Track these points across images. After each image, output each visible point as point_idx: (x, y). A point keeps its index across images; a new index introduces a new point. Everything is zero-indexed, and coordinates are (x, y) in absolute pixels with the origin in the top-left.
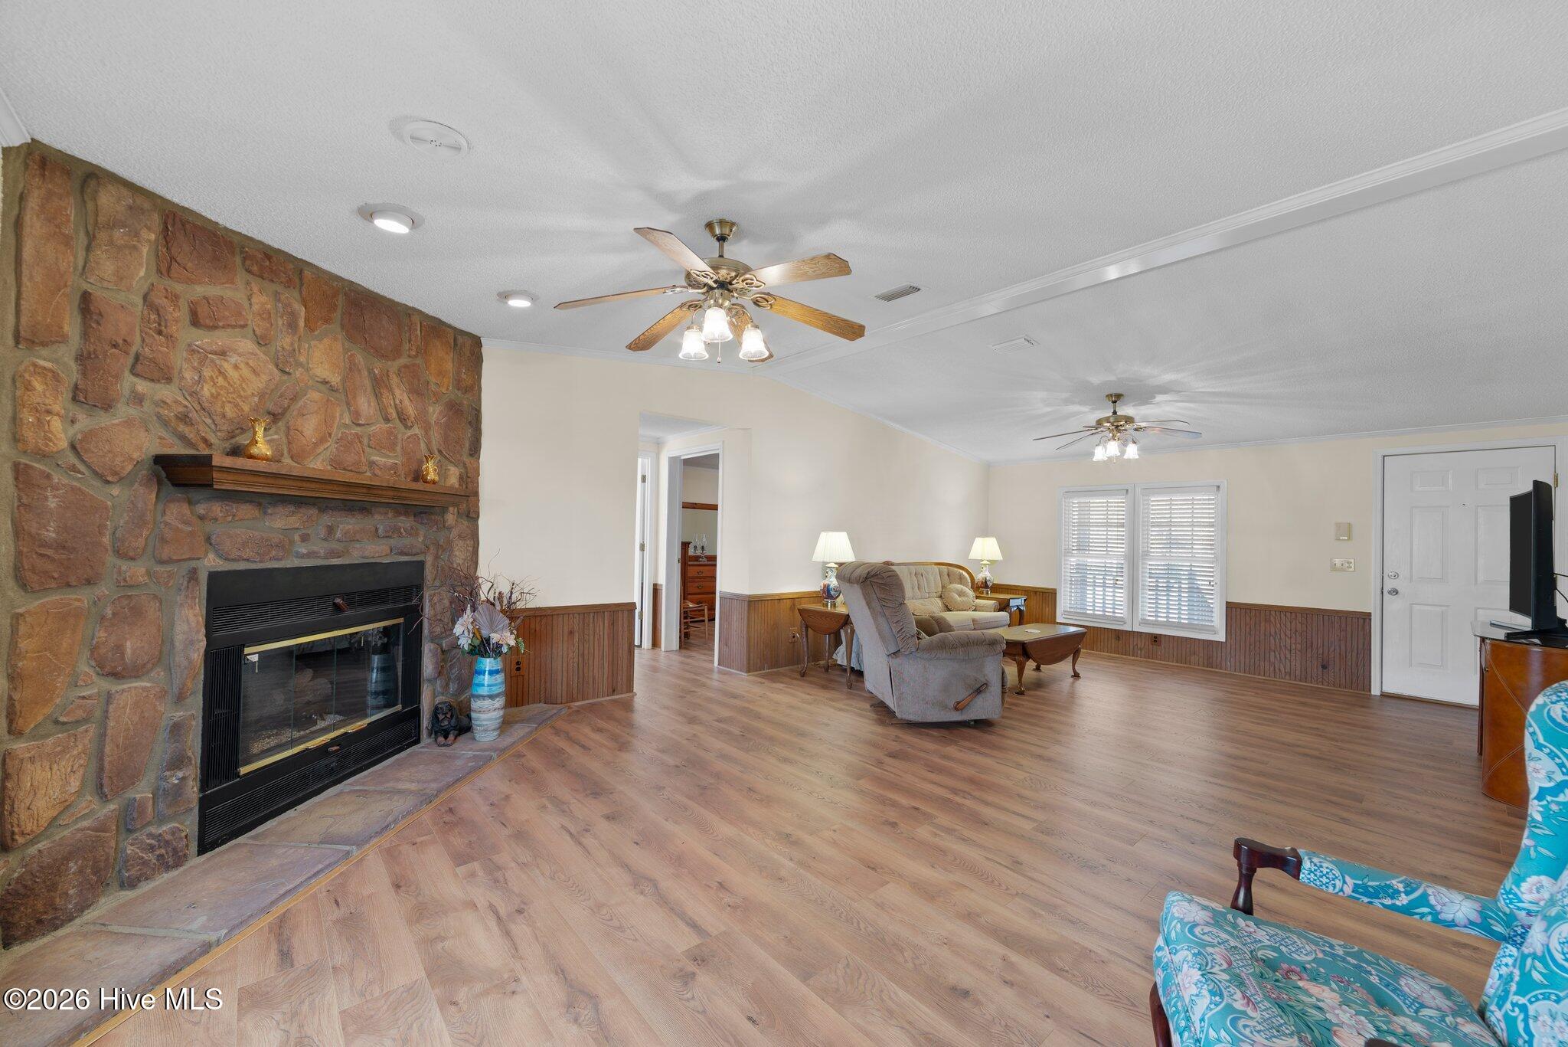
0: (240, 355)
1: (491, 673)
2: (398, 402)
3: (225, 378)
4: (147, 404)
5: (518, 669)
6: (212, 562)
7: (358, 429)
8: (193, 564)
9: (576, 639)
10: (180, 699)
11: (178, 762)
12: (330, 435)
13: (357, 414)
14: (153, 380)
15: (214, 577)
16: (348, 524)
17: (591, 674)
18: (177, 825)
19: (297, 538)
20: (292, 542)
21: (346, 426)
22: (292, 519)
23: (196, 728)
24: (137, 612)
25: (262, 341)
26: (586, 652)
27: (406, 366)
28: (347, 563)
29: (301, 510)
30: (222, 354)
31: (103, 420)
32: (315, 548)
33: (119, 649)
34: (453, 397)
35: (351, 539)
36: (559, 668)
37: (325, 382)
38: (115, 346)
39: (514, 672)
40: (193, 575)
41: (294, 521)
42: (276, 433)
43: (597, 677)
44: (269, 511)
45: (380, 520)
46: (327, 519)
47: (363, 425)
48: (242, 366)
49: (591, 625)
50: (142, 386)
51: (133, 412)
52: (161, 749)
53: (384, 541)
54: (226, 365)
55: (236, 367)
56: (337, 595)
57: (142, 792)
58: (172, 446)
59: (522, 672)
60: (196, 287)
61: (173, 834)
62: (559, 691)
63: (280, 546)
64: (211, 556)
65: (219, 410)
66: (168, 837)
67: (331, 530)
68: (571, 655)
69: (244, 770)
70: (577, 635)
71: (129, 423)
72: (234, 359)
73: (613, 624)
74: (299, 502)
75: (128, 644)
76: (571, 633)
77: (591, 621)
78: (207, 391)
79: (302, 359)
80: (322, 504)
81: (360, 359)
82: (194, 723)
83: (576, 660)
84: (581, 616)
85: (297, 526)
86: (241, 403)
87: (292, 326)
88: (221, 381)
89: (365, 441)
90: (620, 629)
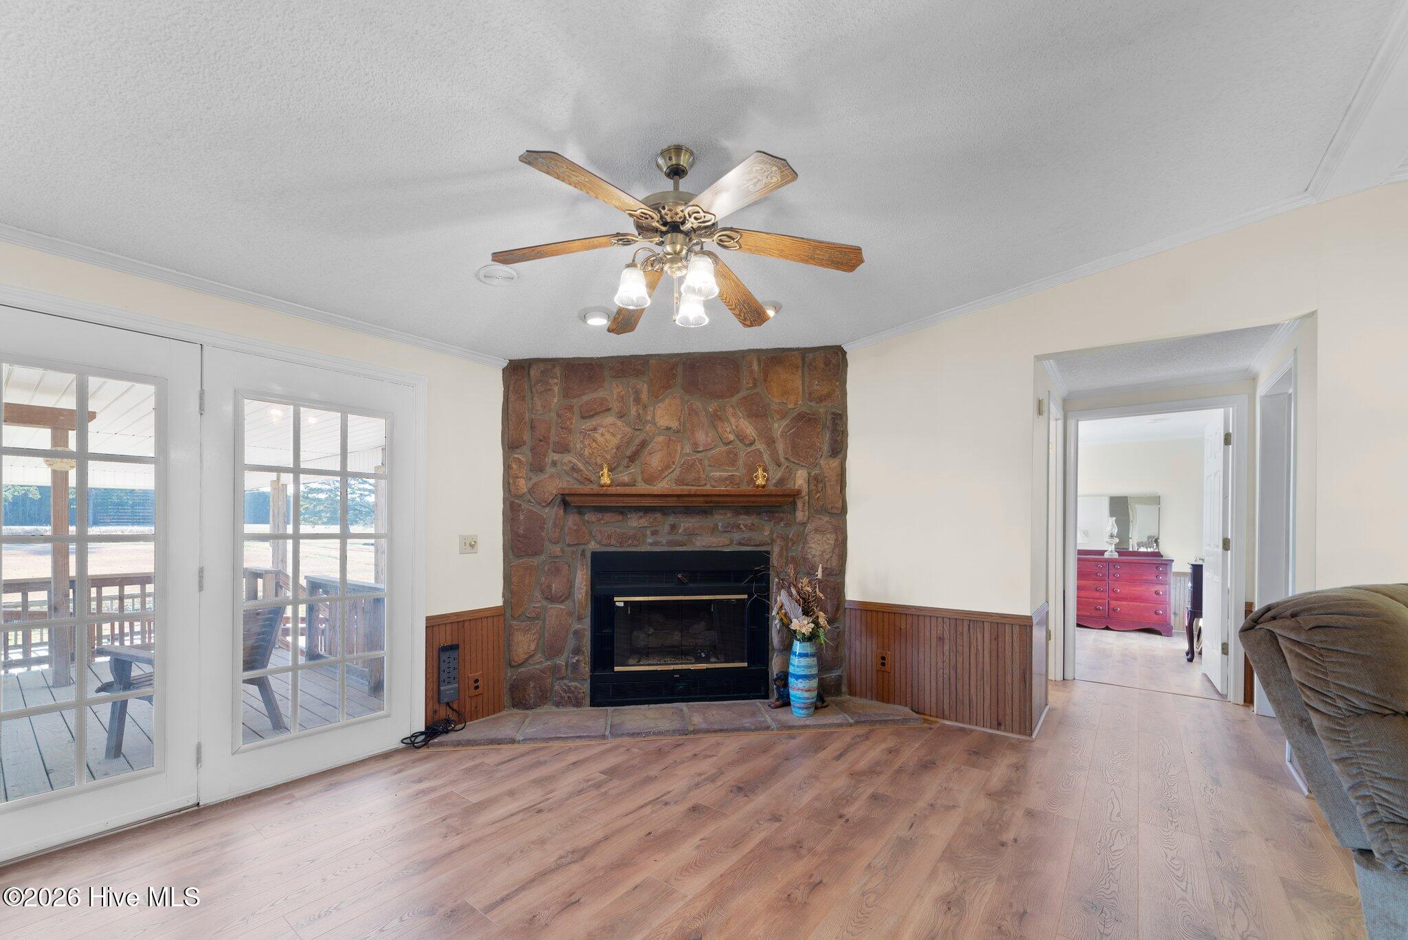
0: (605, 427)
1: (801, 655)
2: (734, 428)
3: (596, 443)
4: (559, 465)
5: (883, 664)
6: (593, 546)
7: (699, 455)
8: (582, 547)
9: (947, 648)
10: (580, 618)
11: (577, 651)
12: (674, 463)
13: (695, 445)
14: (561, 453)
15: (595, 555)
16: (687, 523)
17: (966, 693)
18: (578, 685)
19: (648, 532)
20: (645, 535)
21: (688, 455)
22: (641, 521)
23: (588, 634)
24: (557, 570)
25: (621, 415)
26: (959, 665)
27: (745, 398)
28: (690, 550)
29: (648, 515)
30: (595, 429)
31: (543, 477)
32: (661, 539)
33: (549, 587)
34: (804, 409)
35: (691, 534)
36: (927, 678)
37: (668, 429)
38: (541, 441)
39: (880, 666)
40: (583, 553)
41: (644, 522)
42: (634, 468)
43: (974, 699)
44: (629, 516)
45: (720, 519)
46: (671, 519)
47: (702, 451)
48: (606, 433)
49: (965, 635)
50: (556, 457)
51: (553, 470)
52: (571, 643)
53: (726, 535)
54: (597, 435)
55: (602, 435)
56: (679, 572)
57: (561, 661)
58: (574, 484)
59: (887, 668)
60: (583, 397)
61: (575, 688)
62: (927, 700)
63: (634, 537)
64: (593, 543)
65: (594, 461)
66: (573, 689)
67: (673, 527)
68: (940, 664)
69: (617, 669)
70: (947, 641)
71: (551, 476)
72: (601, 430)
73: (997, 638)
74: (647, 510)
75: (554, 585)
76: (941, 639)
77: (966, 629)
78: (587, 452)
79: (649, 418)
80: (664, 511)
81: (698, 404)
82: (587, 633)
83: (946, 671)
84: (953, 622)
85: (646, 525)
86: (606, 455)
87: (637, 400)
88: (594, 445)
89: (706, 463)
90: (1008, 647)
